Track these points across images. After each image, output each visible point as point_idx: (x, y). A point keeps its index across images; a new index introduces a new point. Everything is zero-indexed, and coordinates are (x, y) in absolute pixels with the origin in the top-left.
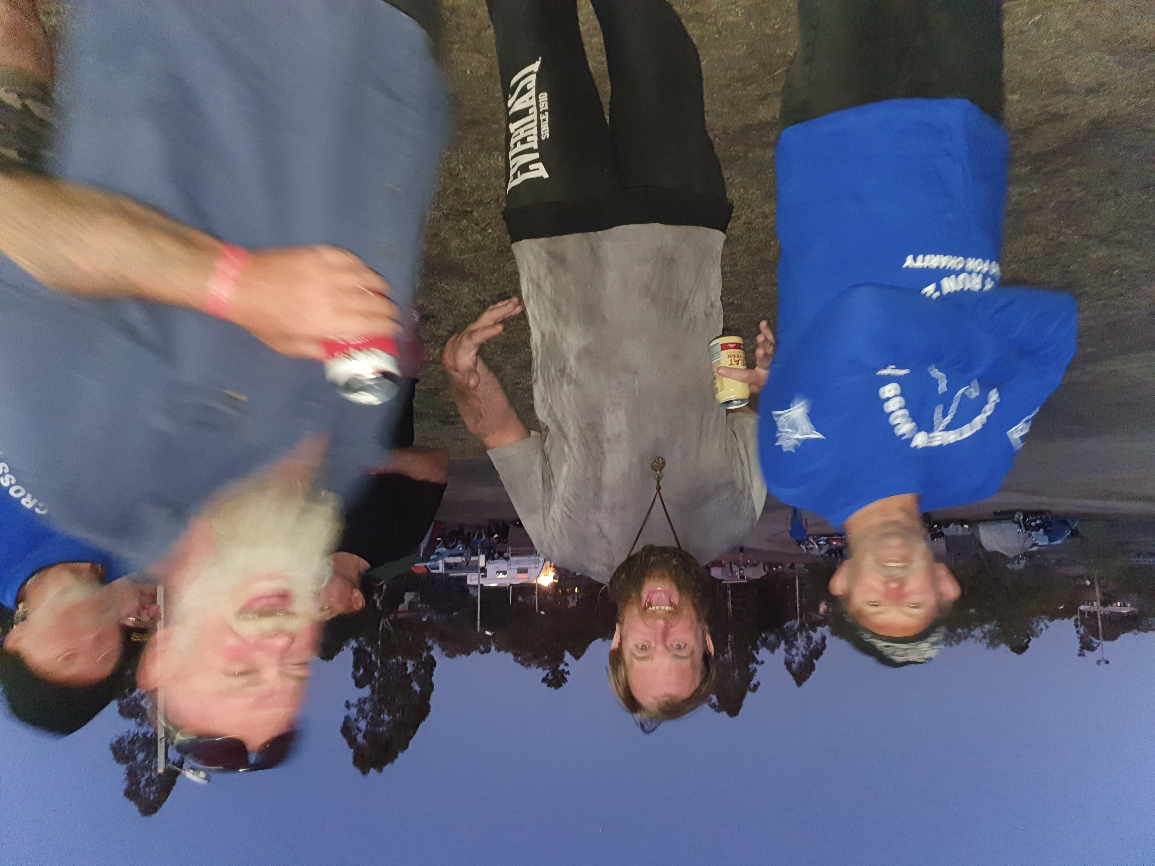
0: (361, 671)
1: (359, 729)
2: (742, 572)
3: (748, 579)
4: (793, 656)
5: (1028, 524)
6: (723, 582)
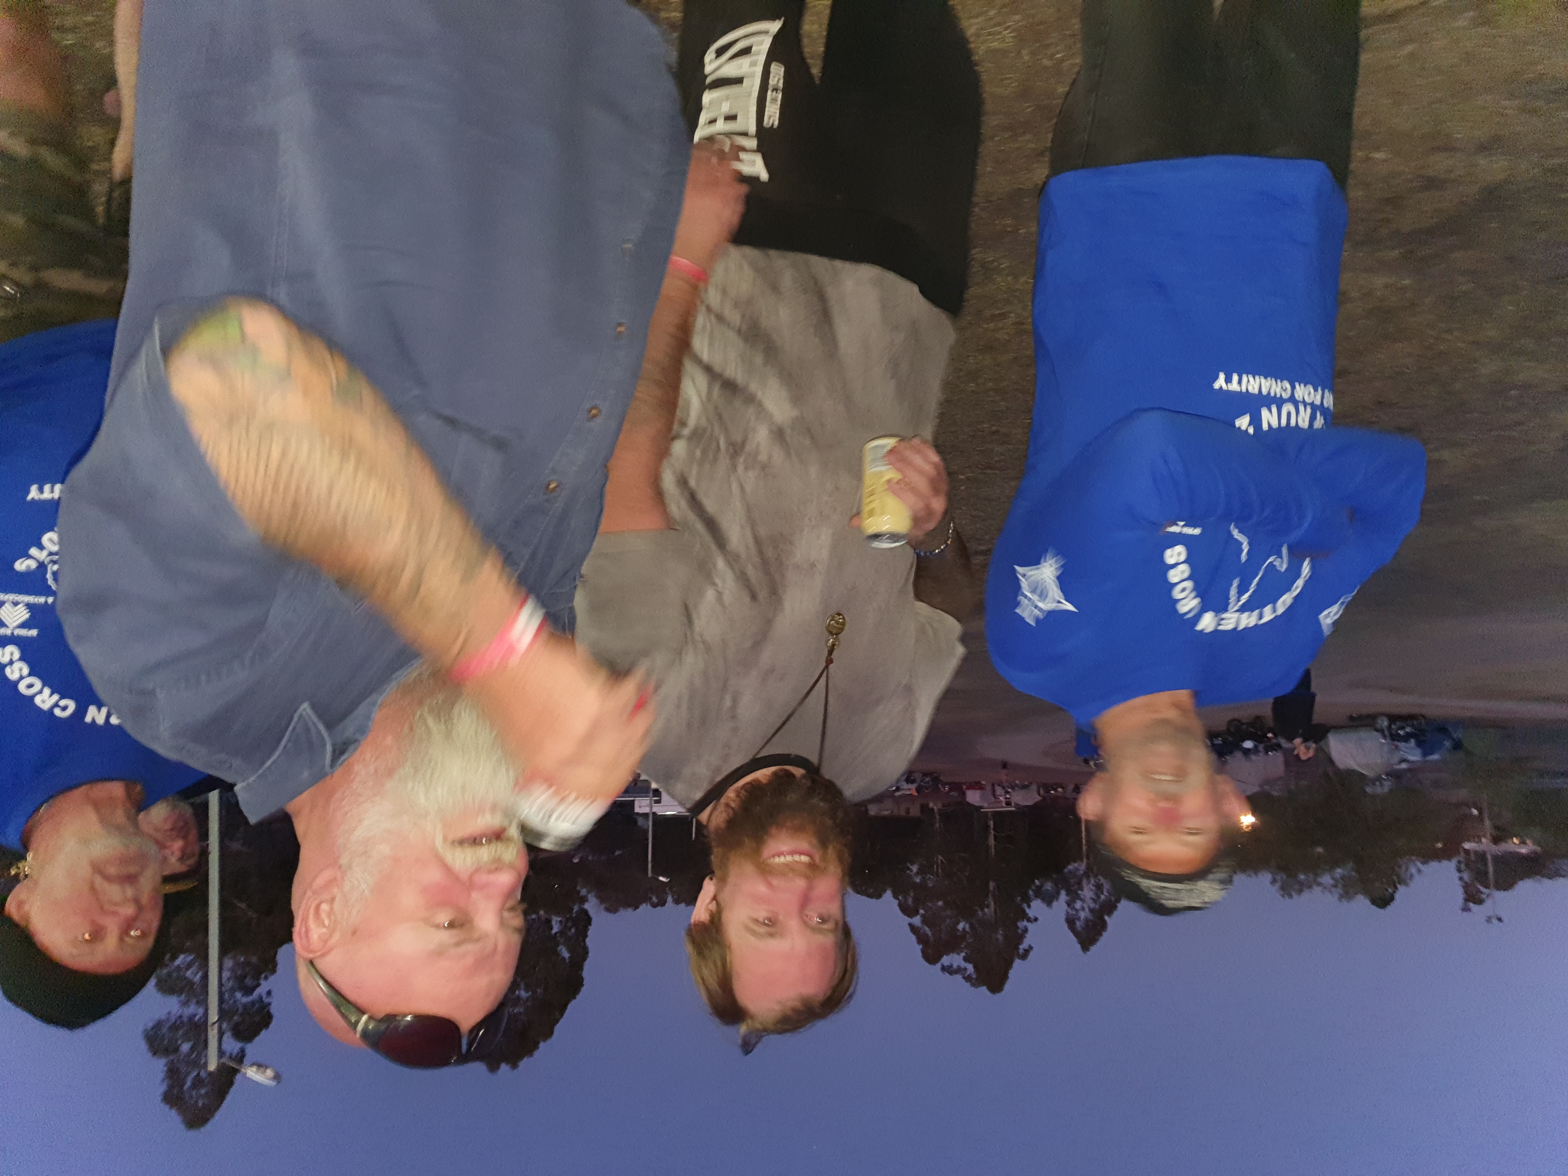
2: (1008, 796)
3: (1016, 805)
4: (1077, 910)
5: (1395, 733)
6: (982, 810)
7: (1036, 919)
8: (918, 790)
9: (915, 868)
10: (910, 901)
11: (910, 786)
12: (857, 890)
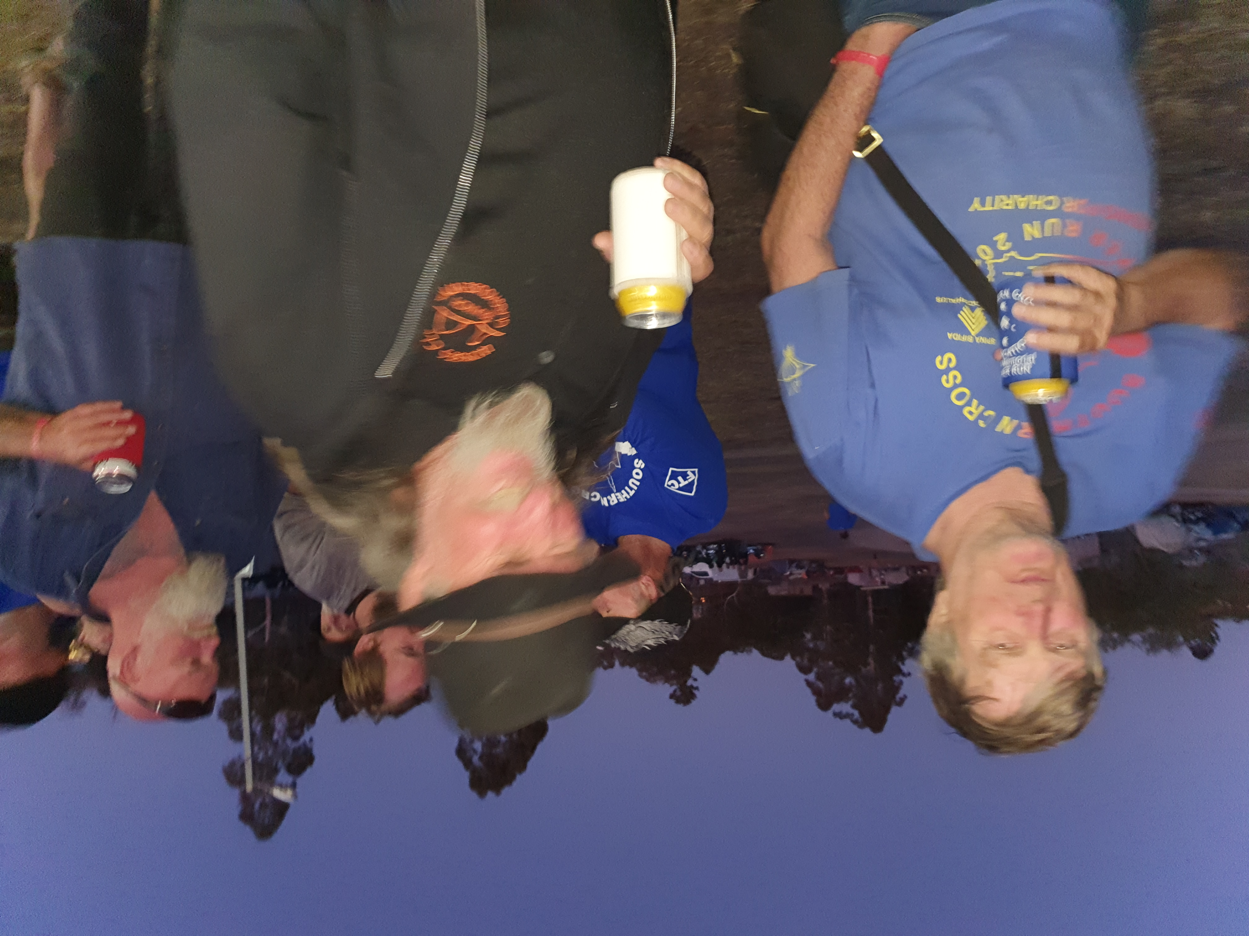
1: (475, 751)
2: (882, 577)
3: (890, 585)
5: (1186, 518)
6: (862, 589)
7: (909, 674)
8: (808, 573)
9: (808, 636)
10: (806, 662)
11: (800, 571)
12: (764, 654)
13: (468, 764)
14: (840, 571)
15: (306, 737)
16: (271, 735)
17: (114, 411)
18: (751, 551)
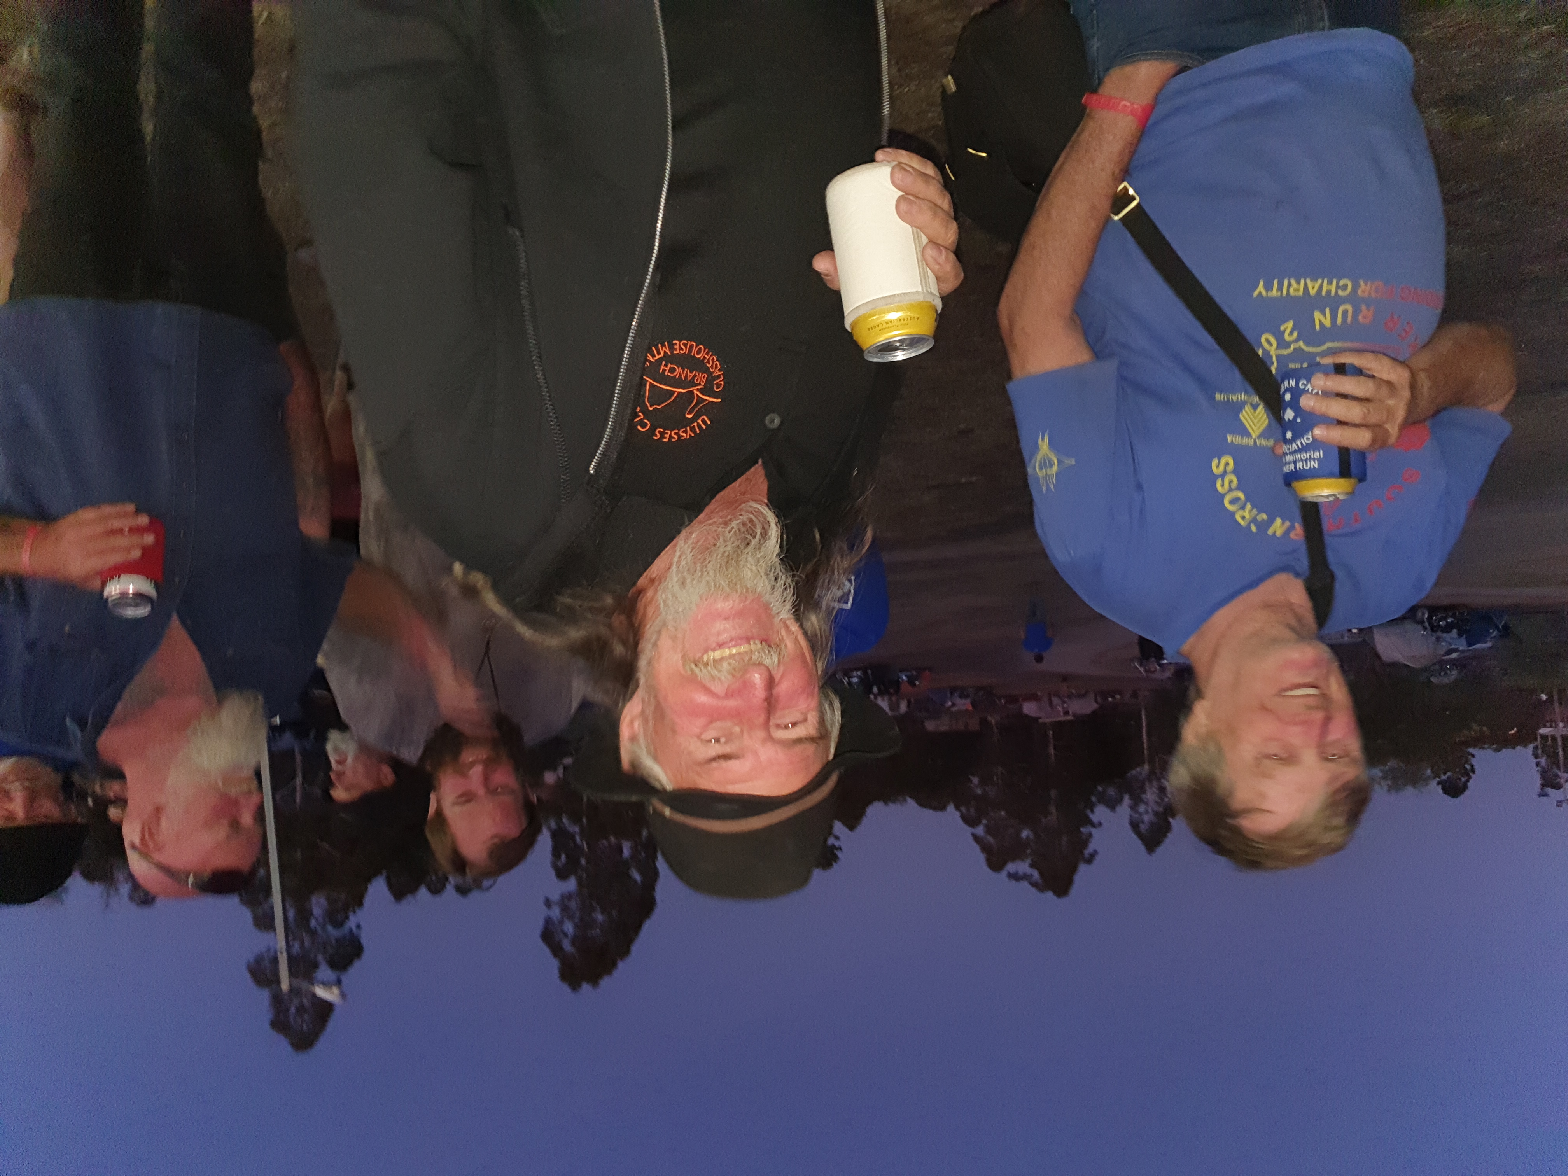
0: (563, 857)
2: (1065, 705)
3: (1074, 715)
4: (1140, 814)
5: (1435, 624)
6: (1040, 721)
9: (976, 780)
10: (972, 811)
12: (921, 803)
13: (556, 950)
14: (1013, 700)
15: (352, 922)
16: (307, 920)
17: (125, 515)
18: (904, 678)
